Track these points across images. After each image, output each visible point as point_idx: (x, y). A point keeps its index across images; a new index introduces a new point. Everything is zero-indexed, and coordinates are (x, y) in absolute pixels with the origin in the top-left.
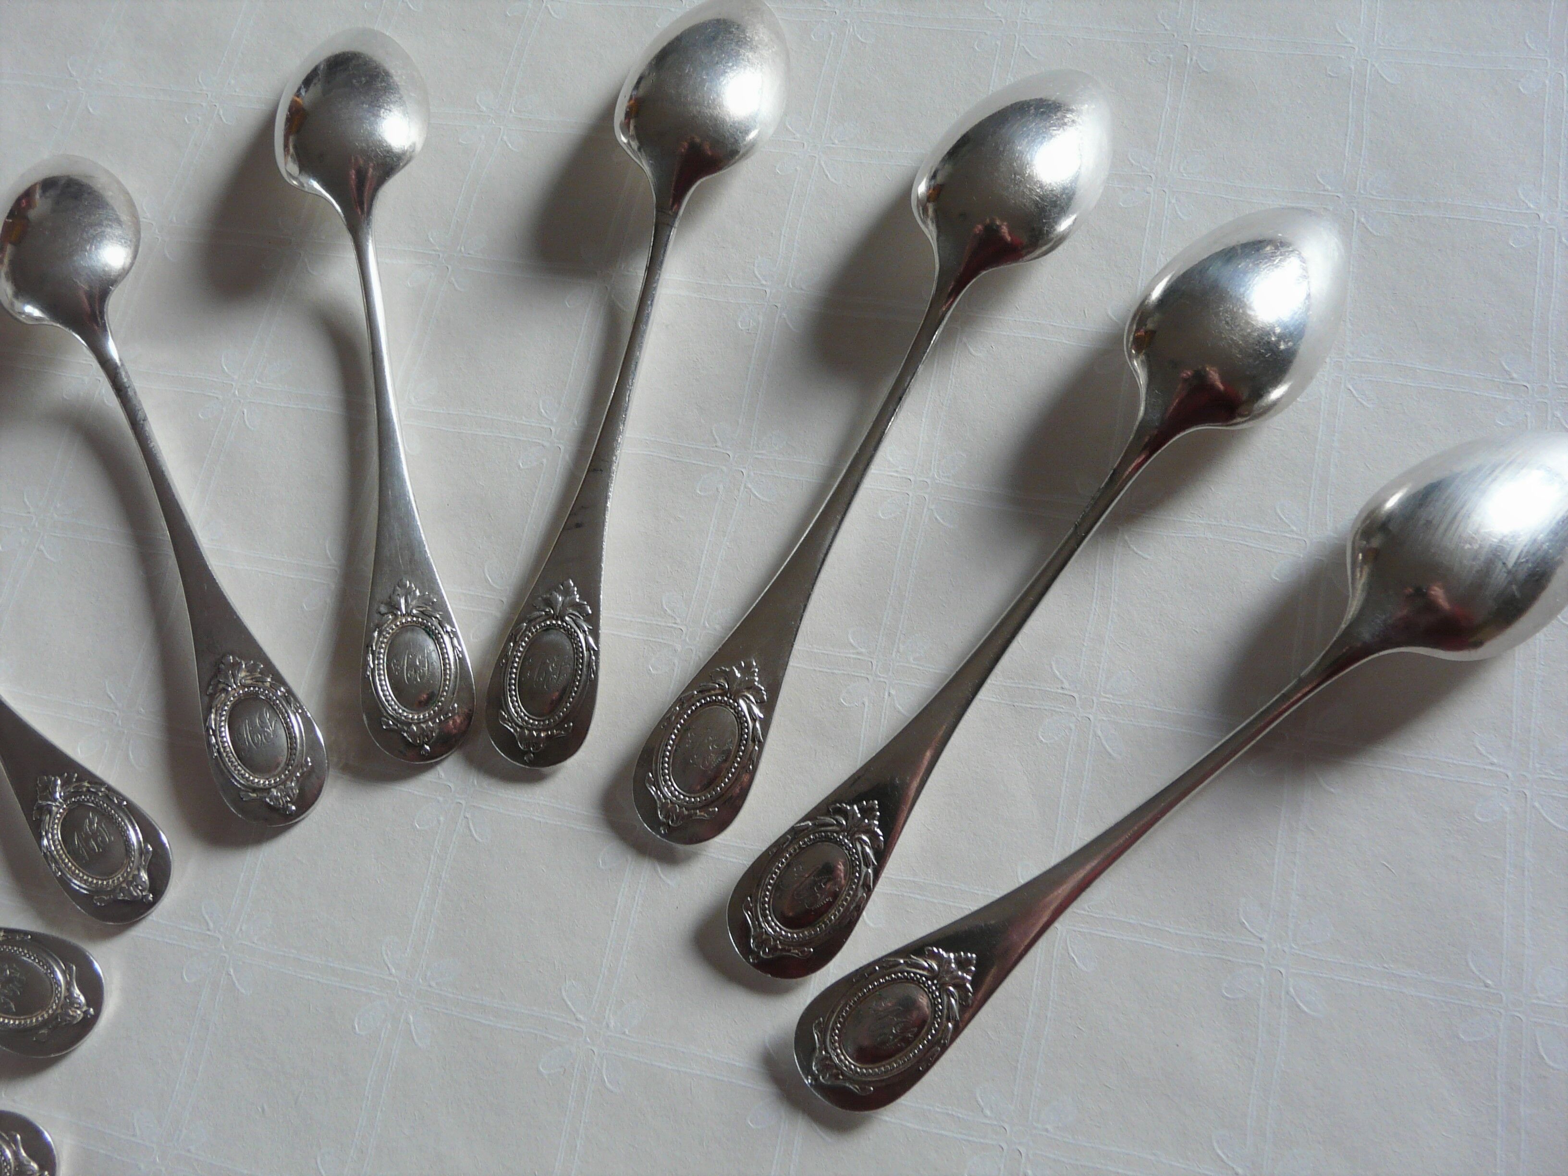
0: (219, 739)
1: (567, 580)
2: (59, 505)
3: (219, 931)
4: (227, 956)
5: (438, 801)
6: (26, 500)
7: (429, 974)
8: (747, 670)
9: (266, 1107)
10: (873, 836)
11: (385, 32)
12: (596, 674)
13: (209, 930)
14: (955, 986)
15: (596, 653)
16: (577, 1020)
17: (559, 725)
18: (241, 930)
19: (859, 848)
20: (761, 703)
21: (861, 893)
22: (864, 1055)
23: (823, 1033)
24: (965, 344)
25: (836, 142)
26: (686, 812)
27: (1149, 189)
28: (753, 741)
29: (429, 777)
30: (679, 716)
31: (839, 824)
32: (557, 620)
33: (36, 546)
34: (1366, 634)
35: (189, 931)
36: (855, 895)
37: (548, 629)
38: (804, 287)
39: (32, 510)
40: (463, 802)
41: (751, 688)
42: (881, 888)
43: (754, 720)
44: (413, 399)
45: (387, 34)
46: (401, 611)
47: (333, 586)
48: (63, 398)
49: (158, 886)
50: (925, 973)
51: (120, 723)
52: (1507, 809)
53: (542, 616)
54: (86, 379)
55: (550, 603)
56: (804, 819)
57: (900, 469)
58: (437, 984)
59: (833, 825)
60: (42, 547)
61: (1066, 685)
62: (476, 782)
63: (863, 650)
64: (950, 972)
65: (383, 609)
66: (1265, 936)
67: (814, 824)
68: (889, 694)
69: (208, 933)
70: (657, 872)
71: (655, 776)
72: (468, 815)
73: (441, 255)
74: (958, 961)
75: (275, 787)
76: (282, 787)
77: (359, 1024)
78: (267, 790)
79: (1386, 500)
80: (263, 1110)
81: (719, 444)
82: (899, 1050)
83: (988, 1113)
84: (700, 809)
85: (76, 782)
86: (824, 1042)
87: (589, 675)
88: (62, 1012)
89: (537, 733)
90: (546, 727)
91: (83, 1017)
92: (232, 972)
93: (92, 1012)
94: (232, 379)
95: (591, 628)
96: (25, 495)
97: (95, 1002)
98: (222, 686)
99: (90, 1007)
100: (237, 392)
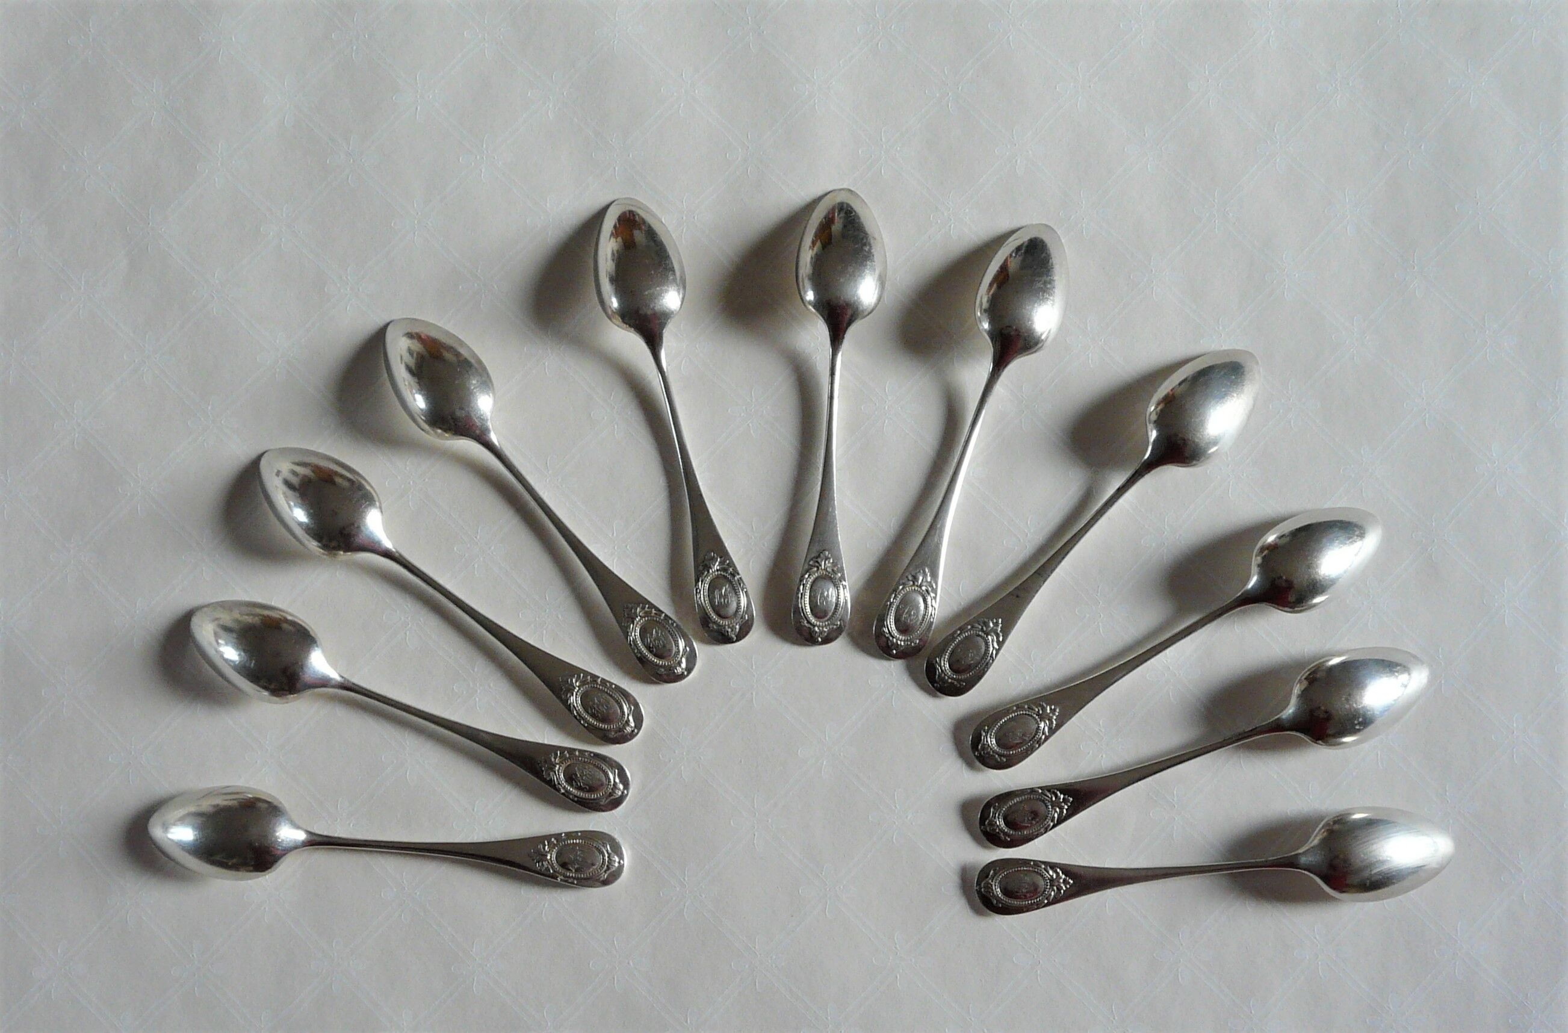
1: (999, 618)
7: (842, 749)
8: (1053, 711)
10: (1062, 812)
11: (1062, 239)
12: (988, 669)
14: (1057, 888)
15: (993, 660)
16: (895, 806)
17: (958, 680)
19: (1053, 812)
20: (1050, 728)
21: (1042, 830)
22: (1005, 891)
23: (995, 874)
24: (1234, 622)
25: (1245, 475)
26: (991, 753)
27: (1365, 603)
28: (1038, 743)
30: (1014, 712)
31: (1052, 798)
32: (985, 634)
33: (748, 423)
34: (1303, 860)
36: (1040, 830)
37: (979, 635)
38: (1183, 542)
39: (754, 400)
41: (1050, 720)
42: (1050, 833)
43: (1043, 734)
44: (971, 472)
45: (1063, 241)
46: (918, 583)
49: (741, 636)
50: (1049, 876)
51: (752, 544)
52: (1308, 958)
53: (978, 628)
54: (812, 344)
55: (986, 624)
56: (1039, 788)
57: (1169, 661)
58: (844, 756)
59: (1048, 797)
60: (751, 425)
61: (1175, 799)
62: (906, 679)
63: (1103, 730)
64: (1059, 882)
65: (910, 578)
66: (1184, 945)
67: (1042, 793)
68: (1102, 756)
70: (962, 767)
71: (988, 730)
72: (895, 692)
73: (1024, 402)
74: (1064, 880)
76: (821, 628)
77: (801, 751)
78: (814, 626)
79: (1354, 814)
81: (1099, 594)
82: (1021, 898)
83: (1037, 941)
84: (998, 755)
85: (726, 566)
86: (993, 878)
87: (985, 668)
88: (673, 665)
89: (946, 678)
90: (952, 678)
91: (681, 673)
92: (754, 694)
93: (686, 673)
94: (887, 399)
95: (997, 647)
96: (753, 390)
97: (689, 670)
98: (817, 564)
99: (686, 670)
100: (886, 408)
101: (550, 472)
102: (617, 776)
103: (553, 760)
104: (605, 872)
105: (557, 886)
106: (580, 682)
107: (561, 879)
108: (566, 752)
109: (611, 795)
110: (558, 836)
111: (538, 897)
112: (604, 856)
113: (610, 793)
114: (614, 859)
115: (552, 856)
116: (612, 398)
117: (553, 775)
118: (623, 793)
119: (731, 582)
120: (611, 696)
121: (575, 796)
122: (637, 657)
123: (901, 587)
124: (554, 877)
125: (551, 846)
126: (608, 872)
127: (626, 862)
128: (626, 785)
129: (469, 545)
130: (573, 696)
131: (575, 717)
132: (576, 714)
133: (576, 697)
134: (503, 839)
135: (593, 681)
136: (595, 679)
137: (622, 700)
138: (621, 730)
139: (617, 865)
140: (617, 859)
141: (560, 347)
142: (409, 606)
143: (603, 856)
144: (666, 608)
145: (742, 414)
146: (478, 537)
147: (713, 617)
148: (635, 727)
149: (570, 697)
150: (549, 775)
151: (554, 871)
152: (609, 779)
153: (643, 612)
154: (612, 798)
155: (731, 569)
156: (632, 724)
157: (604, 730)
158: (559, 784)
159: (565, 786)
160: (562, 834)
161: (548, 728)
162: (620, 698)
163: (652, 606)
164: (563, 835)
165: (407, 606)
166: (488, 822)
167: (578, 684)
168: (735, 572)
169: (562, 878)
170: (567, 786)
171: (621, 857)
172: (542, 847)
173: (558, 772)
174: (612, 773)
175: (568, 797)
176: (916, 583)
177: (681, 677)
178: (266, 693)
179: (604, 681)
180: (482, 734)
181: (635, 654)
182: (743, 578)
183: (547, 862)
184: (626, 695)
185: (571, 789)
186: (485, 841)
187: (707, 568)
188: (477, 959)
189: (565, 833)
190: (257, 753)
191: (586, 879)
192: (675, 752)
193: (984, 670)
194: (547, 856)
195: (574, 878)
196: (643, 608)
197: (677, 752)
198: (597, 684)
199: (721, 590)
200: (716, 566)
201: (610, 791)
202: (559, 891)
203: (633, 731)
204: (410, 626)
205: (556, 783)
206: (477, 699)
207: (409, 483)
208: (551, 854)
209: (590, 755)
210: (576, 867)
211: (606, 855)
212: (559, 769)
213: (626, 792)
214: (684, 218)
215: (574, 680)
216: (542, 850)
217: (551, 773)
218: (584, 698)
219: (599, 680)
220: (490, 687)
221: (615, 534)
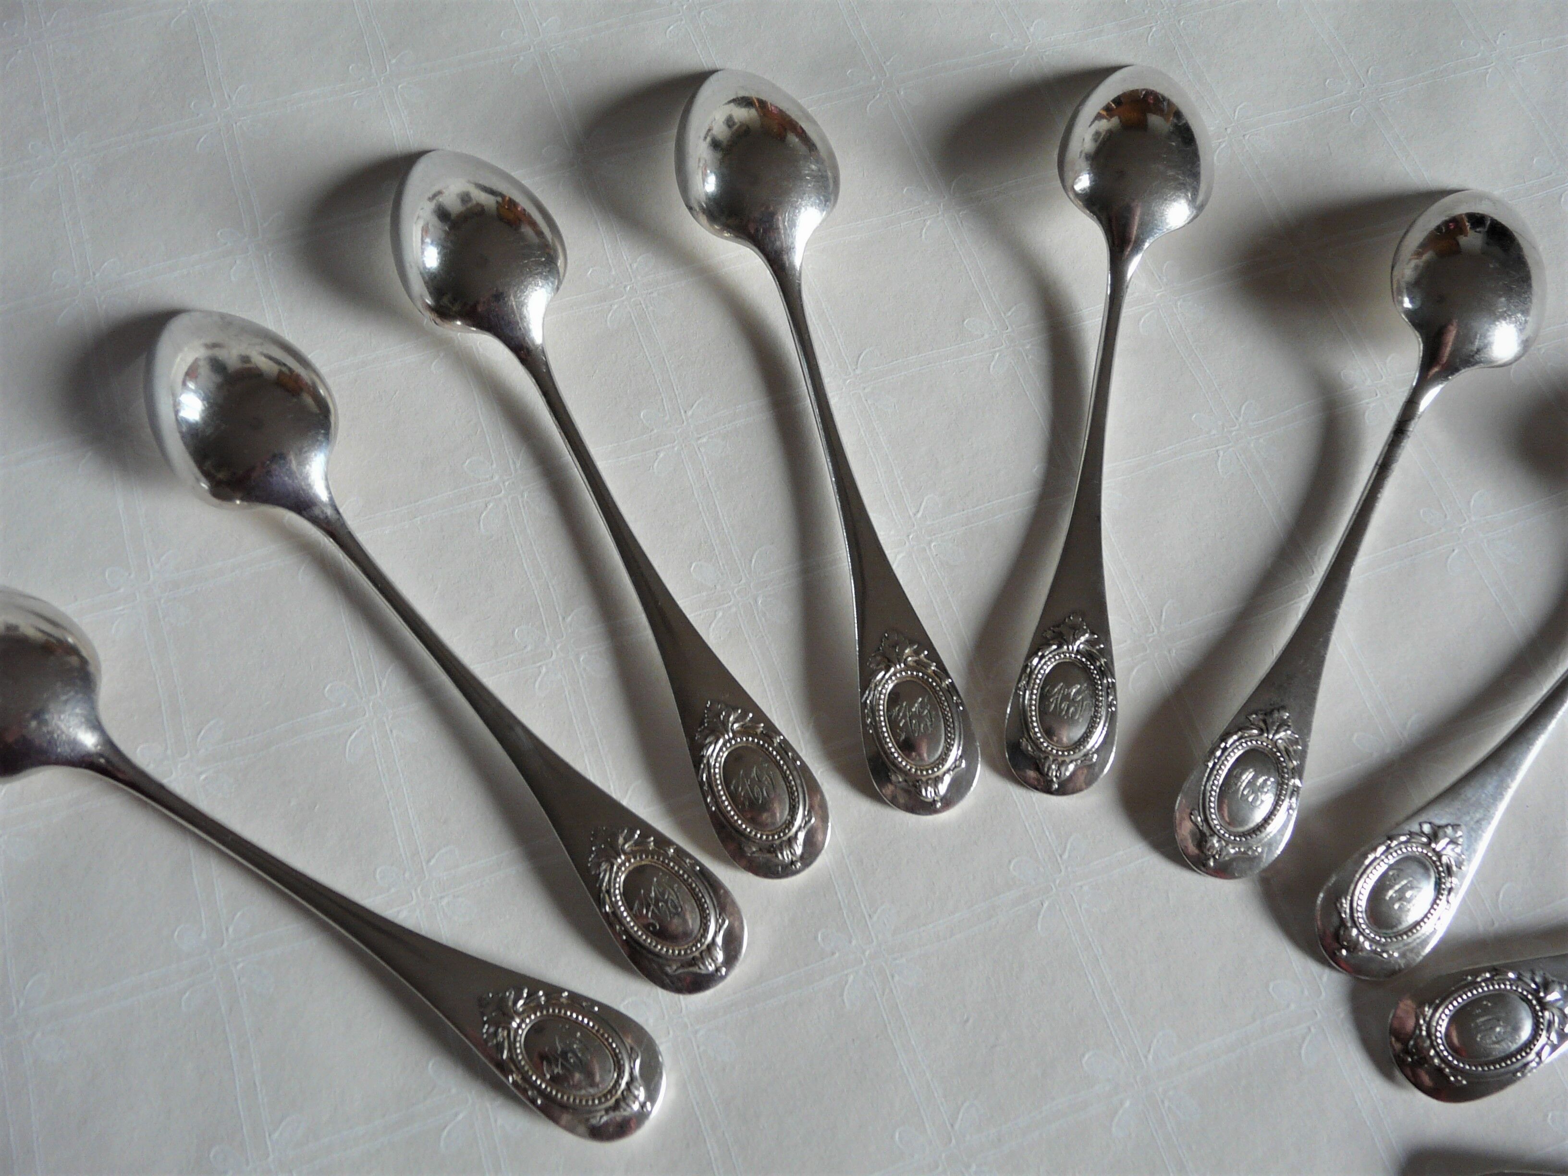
0: (1223, 758)
2: (1261, 441)
3: (1066, 868)
4: (1054, 890)
5: (1302, 992)
6: (1244, 408)
7: (1171, 1093)
9: (971, 1021)
13: (1061, 856)
17: (1457, 1071)
18: (1081, 887)
29: (1314, 967)
33: (1218, 448)
35: (1047, 838)
39: (1241, 419)
40: (1319, 1016)
47: (1388, 750)
48: (1339, 373)
49: (1065, 788)
51: (1150, 640)
54: (1368, 382)
58: (1169, 1108)
60: (1221, 453)
69: (1059, 858)
72: (1313, 1030)
75: (1219, 837)
76: (1224, 843)
77: (1090, 1058)
78: (1214, 833)
80: (967, 1021)
85: (1097, 650)
87: (1517, 1071)
88: (924, 779)
89: (1432, 1052)
90: (1443, 1060)
91: (931, 800)
92: (1046, 905)
93: (939, 805)
94: (1469, 517)
95: (1556, 1042)
96: (1246, 404)
97: (948, 802)
98: (1262, 725)
99: (941, 800)
100: (1463, 529)
101: (858, 372)
102: (722, 933)
103: (621, 840)
104: (607, 1111)
105: (499, 1088)
106: (742, 726)
107: (515, 1083)
108: (652, 839)
109: (693, 962)
110: (553, 991)
111: (454, 1091)
112: (620, 1076)
113: (694, 958)
114: (636, 1093)
115: (520, 1026)
116: (1009, 314)
117: (605, 871)
118: (718, 970)
119: (1093, 683)
120: (785, 778)
121: (626, 931)
122: (866, 733)
123: (1403, 839)
124: (503, 1067)
125: (532, 1005)
126: (612, 1114)
127: (656, 1110)
128: (731, 958)
129: (667, 418)
130: (716, 744)
131: (701, 783)
132: (704, 779)
133: (721, 749)
134: (451, 944)
135: (767, 735)
136: (770, 733)
137: (801, 796)
138: (772, 849)
139: (636, 1107)
140: (641, 1093)
141: (960, 211)
142: (518, 465)
143: (618, 1075)
144: (956, 673)
145: (1214, 432)
146: (690, 413)
147: (1034, 727)
148: (802, 857)
149: (710, 743)
150: (599, 865)
151: (511, 1058)
152: (706, 930)
153: (915, 658)
154: (692, 969)
155: (1103, 661)
156: (799, 850)
157: (742, 833)
158: (608, 892)
159: (617, 902)
160: (564, 990)
161: (640, 781)
162: (800, 789)
163: (934, 656)
164: (566, 994)
165: (514, 463)
166: (442, 898)
167: (736, 726)
168: (1107, 671)
169: (519, 1079)
170: (620, 903)
171: (652, 1096)
172: (512, 996)
173: (619, 868)
174: (717, 921)
175: (611, 925)
176: (1433, 845)
177: (928, 808)
178: (205, 485)
179: (785, 747)
180: (519, 730)
181: (865, 724)
182: (1118, 686)
183: (505, 1033)
184: (813, 787)
185: (625, 914)
186: (417, 930)
187: (1062, 640)
188: (271, 1157)
189: (569, 992)
190: (130, 574)
191: (564, 1107)
192: (850, 942)
193: (1514, 1073)
194: (513, 1019)
195: (541, 1093)
196: (917, 653)
197: (854, 942)
198: (771, 744)
199: (1069, 686)
200: (1080, 643)
201: (697, 954)
202: (500, 1101)
203: (793, 863)
204: (501, 495)
205: (604, 888)
206: (544, 670)
207: (625, 287)
208: (523, 1021)
209: (693, 866)
210: (556, 1071)
211: (626, 1078)
212: (623, 863)
213: (724, 970)
214: (1229, 130)
215: (731, 719)
216: (510, 1004)
217: (604, 866)
218: (735, 759)
219: (778, 740)
220: (578, 660)
221: (919, 515)
